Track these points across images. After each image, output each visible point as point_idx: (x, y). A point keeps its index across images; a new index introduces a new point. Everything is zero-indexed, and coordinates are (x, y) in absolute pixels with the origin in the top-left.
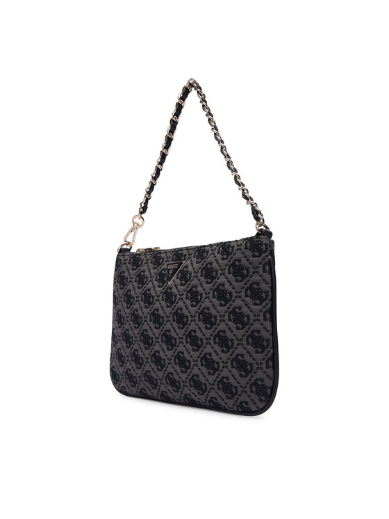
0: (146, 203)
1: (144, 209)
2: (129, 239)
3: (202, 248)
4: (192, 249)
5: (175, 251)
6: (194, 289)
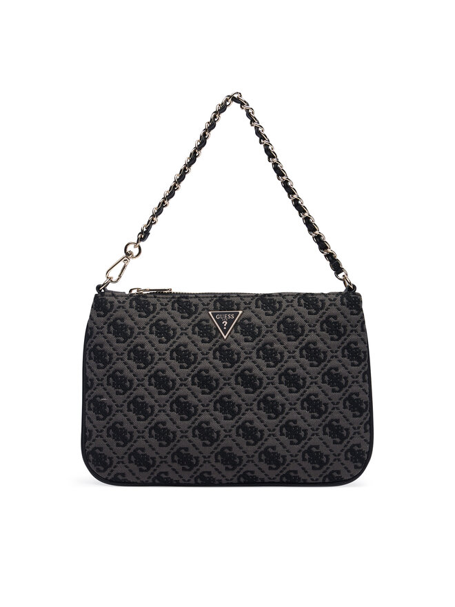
3: (268, 298)
4: (248, 297)
5: (215, 297)
6: (268, 346)
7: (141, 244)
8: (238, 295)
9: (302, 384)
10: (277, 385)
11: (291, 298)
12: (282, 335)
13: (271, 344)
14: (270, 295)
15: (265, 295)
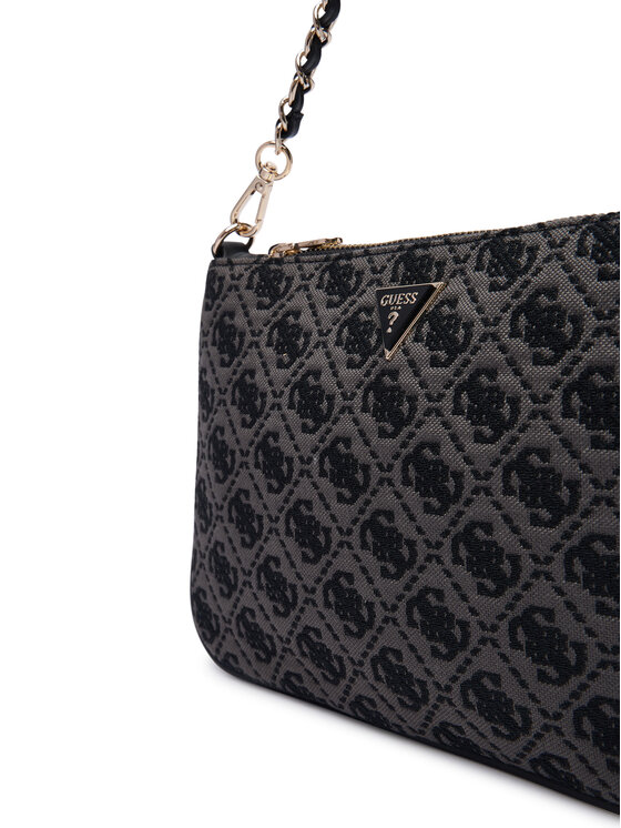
0: (297, 103)
1: (290, 123)
2: (247, 217)
3: (508, 239)
4: (467, 242)
5: (400, 249)
6: (484, 379)
7: (289, 142)
8: (447, 240)
9: (567, 502)
10: (499, 496)
11: (564, 232)
12: (519, 345)
13: (492, 374)
14: (515, 232)
15: (503, 233)
